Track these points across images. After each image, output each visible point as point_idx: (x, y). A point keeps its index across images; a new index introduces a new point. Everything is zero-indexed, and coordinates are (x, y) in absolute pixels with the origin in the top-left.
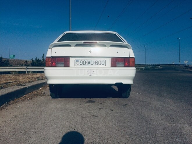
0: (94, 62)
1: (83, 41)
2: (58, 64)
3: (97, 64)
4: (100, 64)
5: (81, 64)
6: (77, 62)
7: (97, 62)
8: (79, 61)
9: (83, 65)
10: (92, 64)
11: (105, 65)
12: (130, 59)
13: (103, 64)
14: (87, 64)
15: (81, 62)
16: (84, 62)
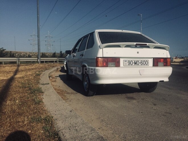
0: (140, 62)
1: (135, 43)
2: (109, 64)
3: (142, 64)
4: (144, 64)
5: (129, 64)
6: (126, 63)
7: (142, 62)
8: (127, 61)
9: (130, 65)
10: (138, 64)
11: (148, 65)
12: (168, 59)
13: (147, 64)
14: (134, 64)
15: (129, 62)
16: (132, 62)
